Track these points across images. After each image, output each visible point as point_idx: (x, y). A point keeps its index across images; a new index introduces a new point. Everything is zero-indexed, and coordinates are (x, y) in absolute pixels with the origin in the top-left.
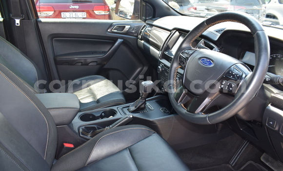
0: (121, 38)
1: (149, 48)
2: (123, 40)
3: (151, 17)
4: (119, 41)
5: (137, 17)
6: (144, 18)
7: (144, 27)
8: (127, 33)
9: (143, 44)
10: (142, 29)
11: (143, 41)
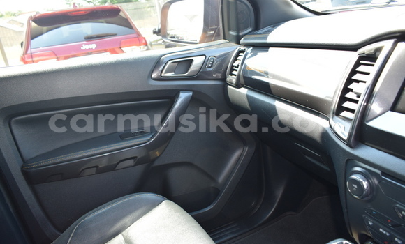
0: (186, 89)
1: (274, 106)
2: (190, 94)
3: (250, 30)
4: (183, 96)
5: (212, 35)
6: (233, 33)
7: (237, 55)
8: (200, 75)
9: (248, 97)
10: (235, 60)
11: (244, 91)
